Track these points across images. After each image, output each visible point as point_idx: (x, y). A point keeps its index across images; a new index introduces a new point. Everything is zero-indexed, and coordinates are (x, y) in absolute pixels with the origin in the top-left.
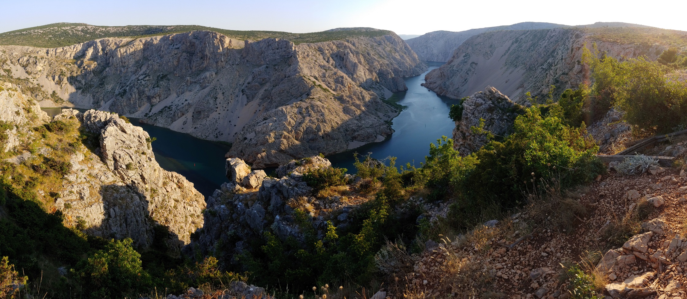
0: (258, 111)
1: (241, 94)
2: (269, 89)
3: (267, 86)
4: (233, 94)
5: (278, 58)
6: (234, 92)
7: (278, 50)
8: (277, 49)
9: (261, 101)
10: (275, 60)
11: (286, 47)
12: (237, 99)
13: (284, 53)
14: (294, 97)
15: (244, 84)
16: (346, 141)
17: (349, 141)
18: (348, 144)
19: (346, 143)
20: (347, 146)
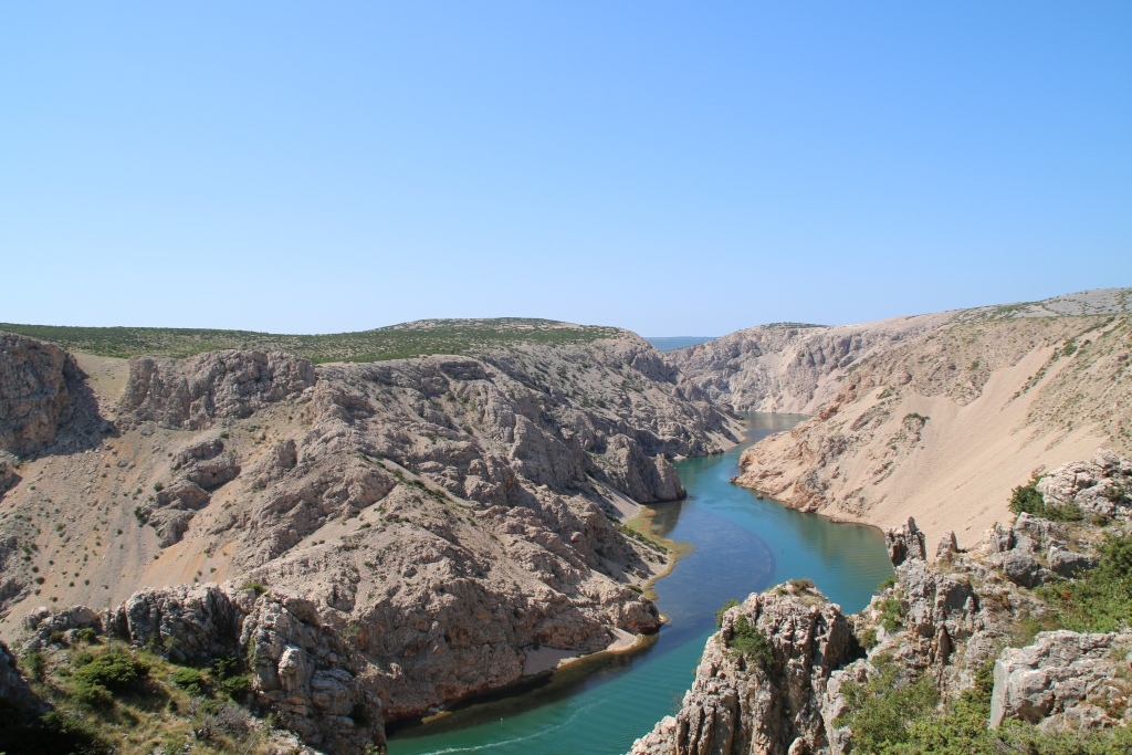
0: (206, 571)
1: (135, 523)
2: (240, 500)
3: (231, 492)
4: (100, 526)
6: (104, 518)
9: (213, 538)
12: (119, 540)
15: (140, 491)
16: (519, 649)
17: (525, 649)
18: (523, 657)
19: (518, 654)
20: (522, 663)
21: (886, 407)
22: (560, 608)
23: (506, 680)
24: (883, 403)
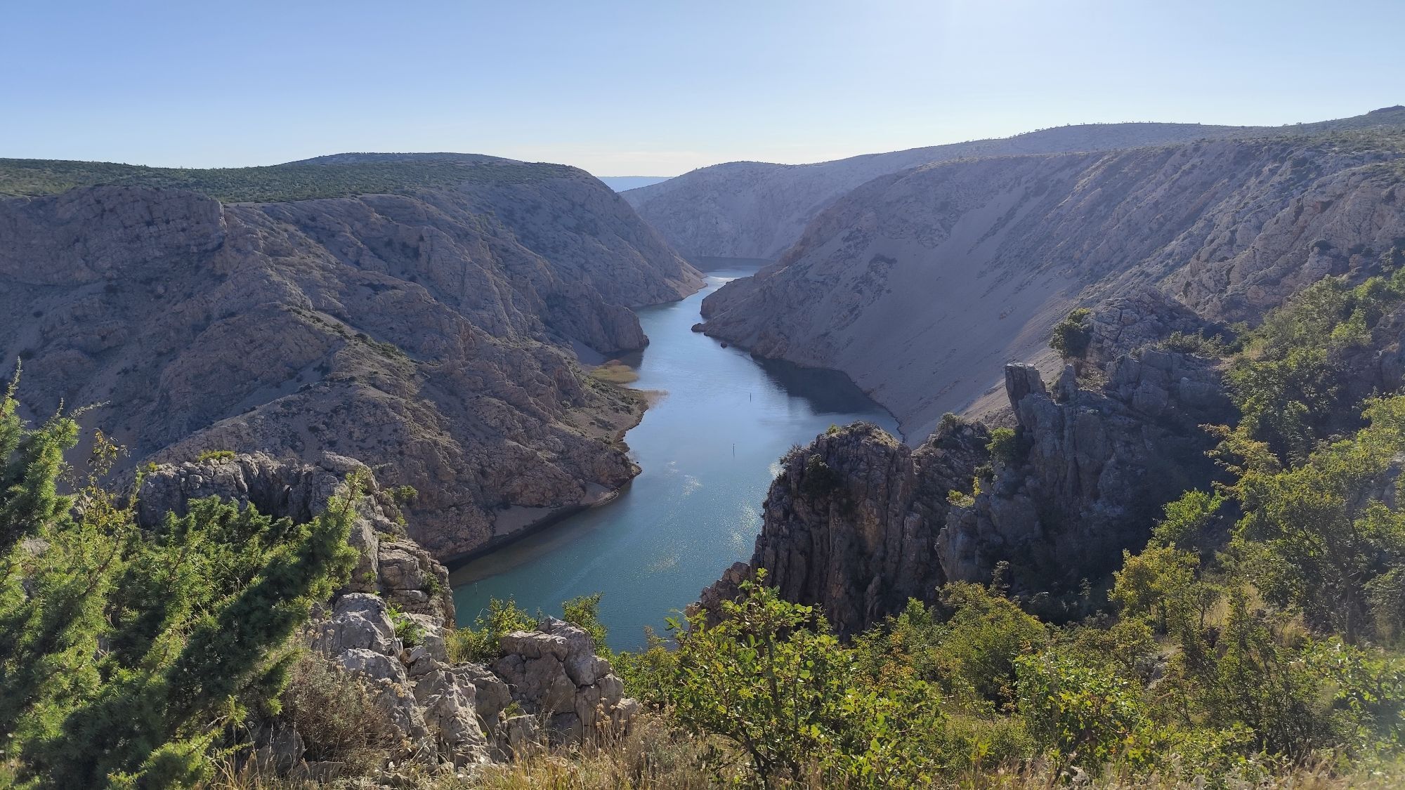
2: (142, 365)
3: (128, 357)
5: (158, 254)
7: (153, 229)
8: (149, 224)
10: (145, 262)
11: (186, 218)
13: (181, 238)
14: (263, 383)
16: (488, 509)
17: (495, 509)
18: (492, 518)
19: (487, 514)
20: (492, 524)
21: (852, 251)
22: (529, 465)
23: (476, 543)
24: (849, 247)
